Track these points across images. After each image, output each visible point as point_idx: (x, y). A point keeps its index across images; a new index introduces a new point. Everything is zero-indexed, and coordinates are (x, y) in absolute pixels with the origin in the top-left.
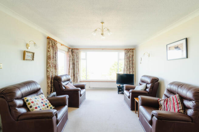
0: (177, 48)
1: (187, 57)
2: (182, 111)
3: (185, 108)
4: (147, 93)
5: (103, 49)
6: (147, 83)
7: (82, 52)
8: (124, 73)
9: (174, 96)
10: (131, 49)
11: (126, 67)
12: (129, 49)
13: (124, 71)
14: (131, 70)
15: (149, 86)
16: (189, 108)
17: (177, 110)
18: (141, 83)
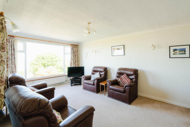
0: (118, 49)
1: (124, 55)
2: (131, 81)
3: (131, 79)
4: (103, 78)
5: (50, 42)
6: (100, 72)
7: (18, 41)
8: (71, 66)
9: (124, 75)
10: (76, 45)
11: (72, 61)
12: (74, 45)
13: (70, 65)
14: (77, 64)
15: (103, 73)
16: (133, 79)
17: (129, 81)
18: (94, 73)
